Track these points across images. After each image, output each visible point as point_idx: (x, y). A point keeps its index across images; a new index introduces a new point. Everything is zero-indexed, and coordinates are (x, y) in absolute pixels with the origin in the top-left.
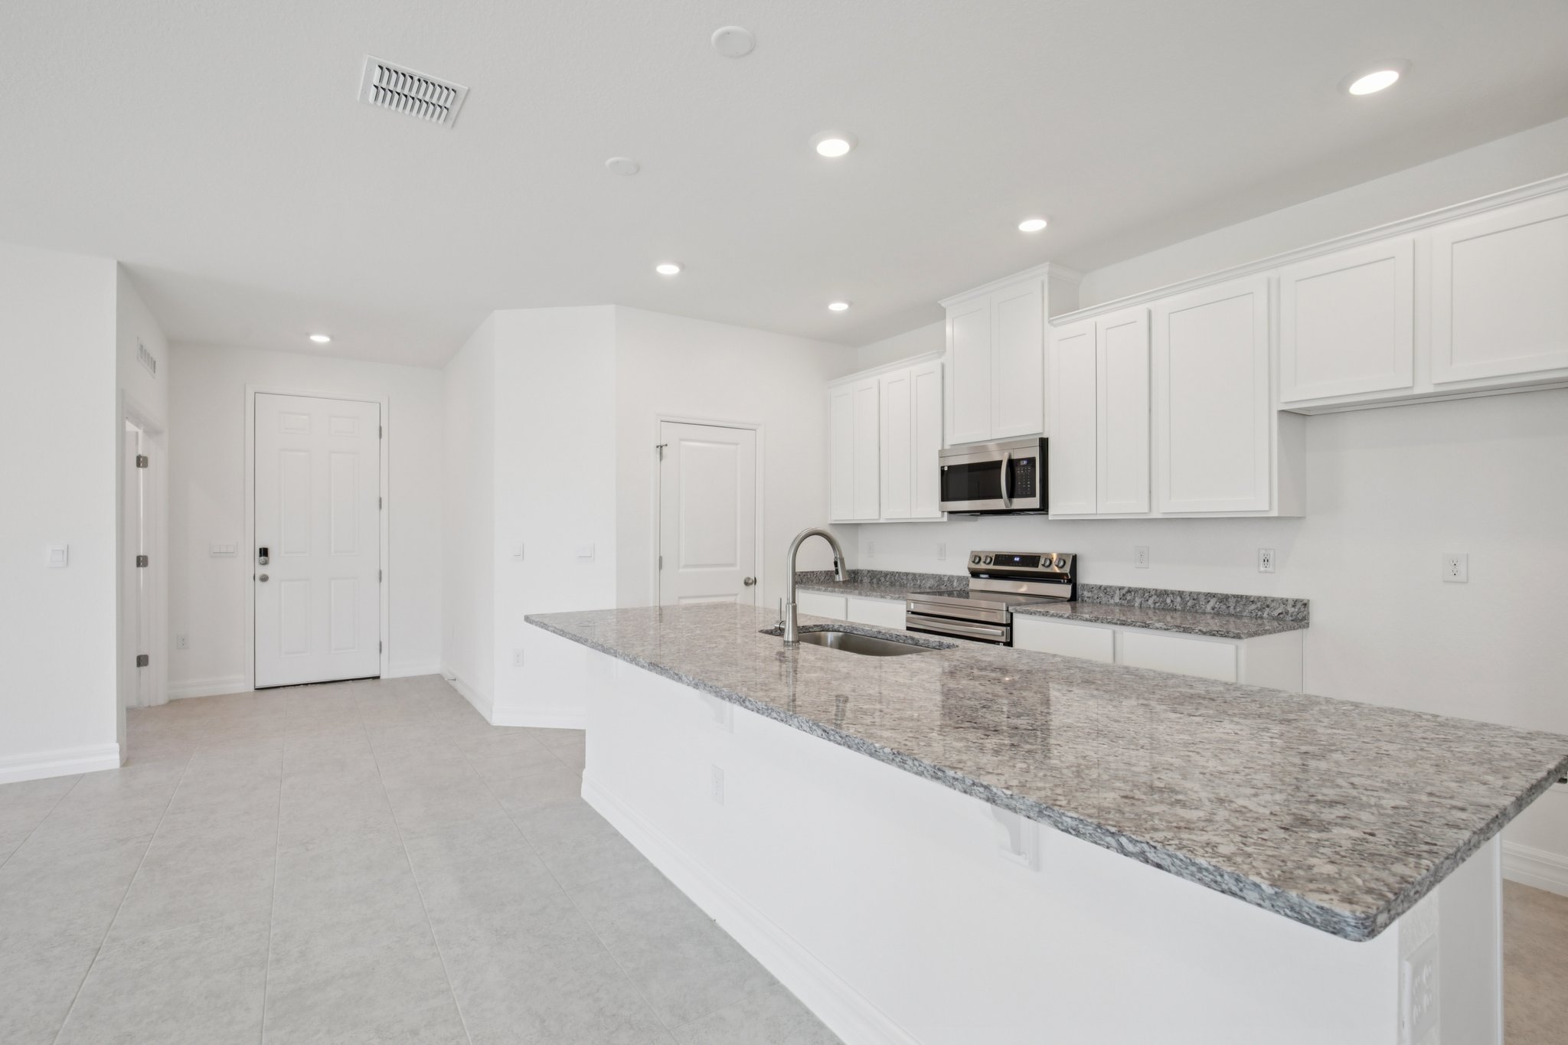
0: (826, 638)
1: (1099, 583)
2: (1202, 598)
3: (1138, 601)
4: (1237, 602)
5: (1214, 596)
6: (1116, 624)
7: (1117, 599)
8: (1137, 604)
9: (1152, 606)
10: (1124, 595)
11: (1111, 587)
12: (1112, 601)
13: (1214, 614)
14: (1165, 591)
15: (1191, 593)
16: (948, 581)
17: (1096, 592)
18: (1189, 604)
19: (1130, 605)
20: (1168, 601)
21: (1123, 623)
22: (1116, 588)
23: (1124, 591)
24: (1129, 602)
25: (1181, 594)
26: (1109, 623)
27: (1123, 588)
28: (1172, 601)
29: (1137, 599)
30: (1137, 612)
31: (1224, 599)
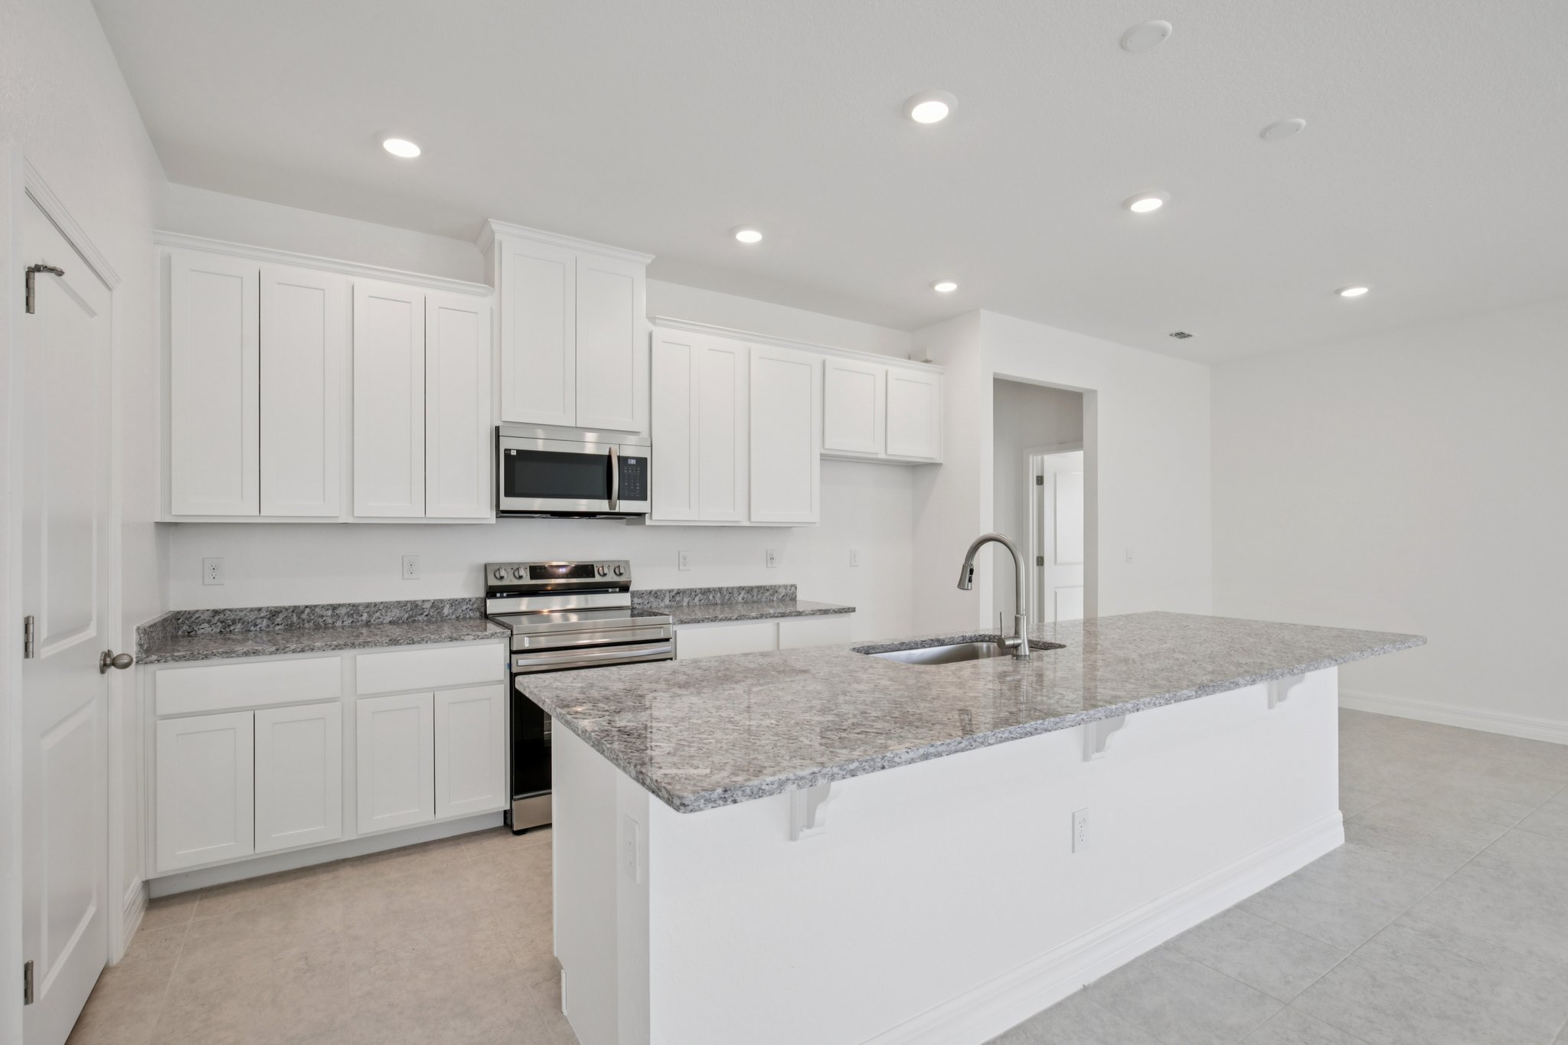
0: (982, 647)
1: (649, 587)
2: (735, 592)
3: (686, 600)
4: (759, 591)
5: (743, 588)
6: (777, 617)
7: (667, 601)
8: (685, 604)
9: (698, 604)
10: (673, 597)
11: (661, 591)
12: (662, 604)
13: (744, 603)
14: (708, 589)
15: (728, 588)
16: (432, 607)
17: (646, 597)
18: (726, 598)
19: (679, 606)
20: (711, 597)
21: (783, 615)
22: (666, 591)
23: (673, 594)
24: (678, 602)
25: (720, 590)
26: (771, 617)
27: (673, 590)
28: (714, 597)
29: (685, 599)
30: (686, 610)
31: (750, 590)
